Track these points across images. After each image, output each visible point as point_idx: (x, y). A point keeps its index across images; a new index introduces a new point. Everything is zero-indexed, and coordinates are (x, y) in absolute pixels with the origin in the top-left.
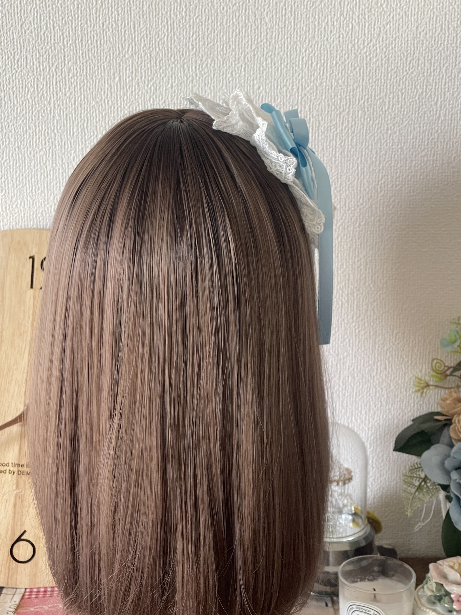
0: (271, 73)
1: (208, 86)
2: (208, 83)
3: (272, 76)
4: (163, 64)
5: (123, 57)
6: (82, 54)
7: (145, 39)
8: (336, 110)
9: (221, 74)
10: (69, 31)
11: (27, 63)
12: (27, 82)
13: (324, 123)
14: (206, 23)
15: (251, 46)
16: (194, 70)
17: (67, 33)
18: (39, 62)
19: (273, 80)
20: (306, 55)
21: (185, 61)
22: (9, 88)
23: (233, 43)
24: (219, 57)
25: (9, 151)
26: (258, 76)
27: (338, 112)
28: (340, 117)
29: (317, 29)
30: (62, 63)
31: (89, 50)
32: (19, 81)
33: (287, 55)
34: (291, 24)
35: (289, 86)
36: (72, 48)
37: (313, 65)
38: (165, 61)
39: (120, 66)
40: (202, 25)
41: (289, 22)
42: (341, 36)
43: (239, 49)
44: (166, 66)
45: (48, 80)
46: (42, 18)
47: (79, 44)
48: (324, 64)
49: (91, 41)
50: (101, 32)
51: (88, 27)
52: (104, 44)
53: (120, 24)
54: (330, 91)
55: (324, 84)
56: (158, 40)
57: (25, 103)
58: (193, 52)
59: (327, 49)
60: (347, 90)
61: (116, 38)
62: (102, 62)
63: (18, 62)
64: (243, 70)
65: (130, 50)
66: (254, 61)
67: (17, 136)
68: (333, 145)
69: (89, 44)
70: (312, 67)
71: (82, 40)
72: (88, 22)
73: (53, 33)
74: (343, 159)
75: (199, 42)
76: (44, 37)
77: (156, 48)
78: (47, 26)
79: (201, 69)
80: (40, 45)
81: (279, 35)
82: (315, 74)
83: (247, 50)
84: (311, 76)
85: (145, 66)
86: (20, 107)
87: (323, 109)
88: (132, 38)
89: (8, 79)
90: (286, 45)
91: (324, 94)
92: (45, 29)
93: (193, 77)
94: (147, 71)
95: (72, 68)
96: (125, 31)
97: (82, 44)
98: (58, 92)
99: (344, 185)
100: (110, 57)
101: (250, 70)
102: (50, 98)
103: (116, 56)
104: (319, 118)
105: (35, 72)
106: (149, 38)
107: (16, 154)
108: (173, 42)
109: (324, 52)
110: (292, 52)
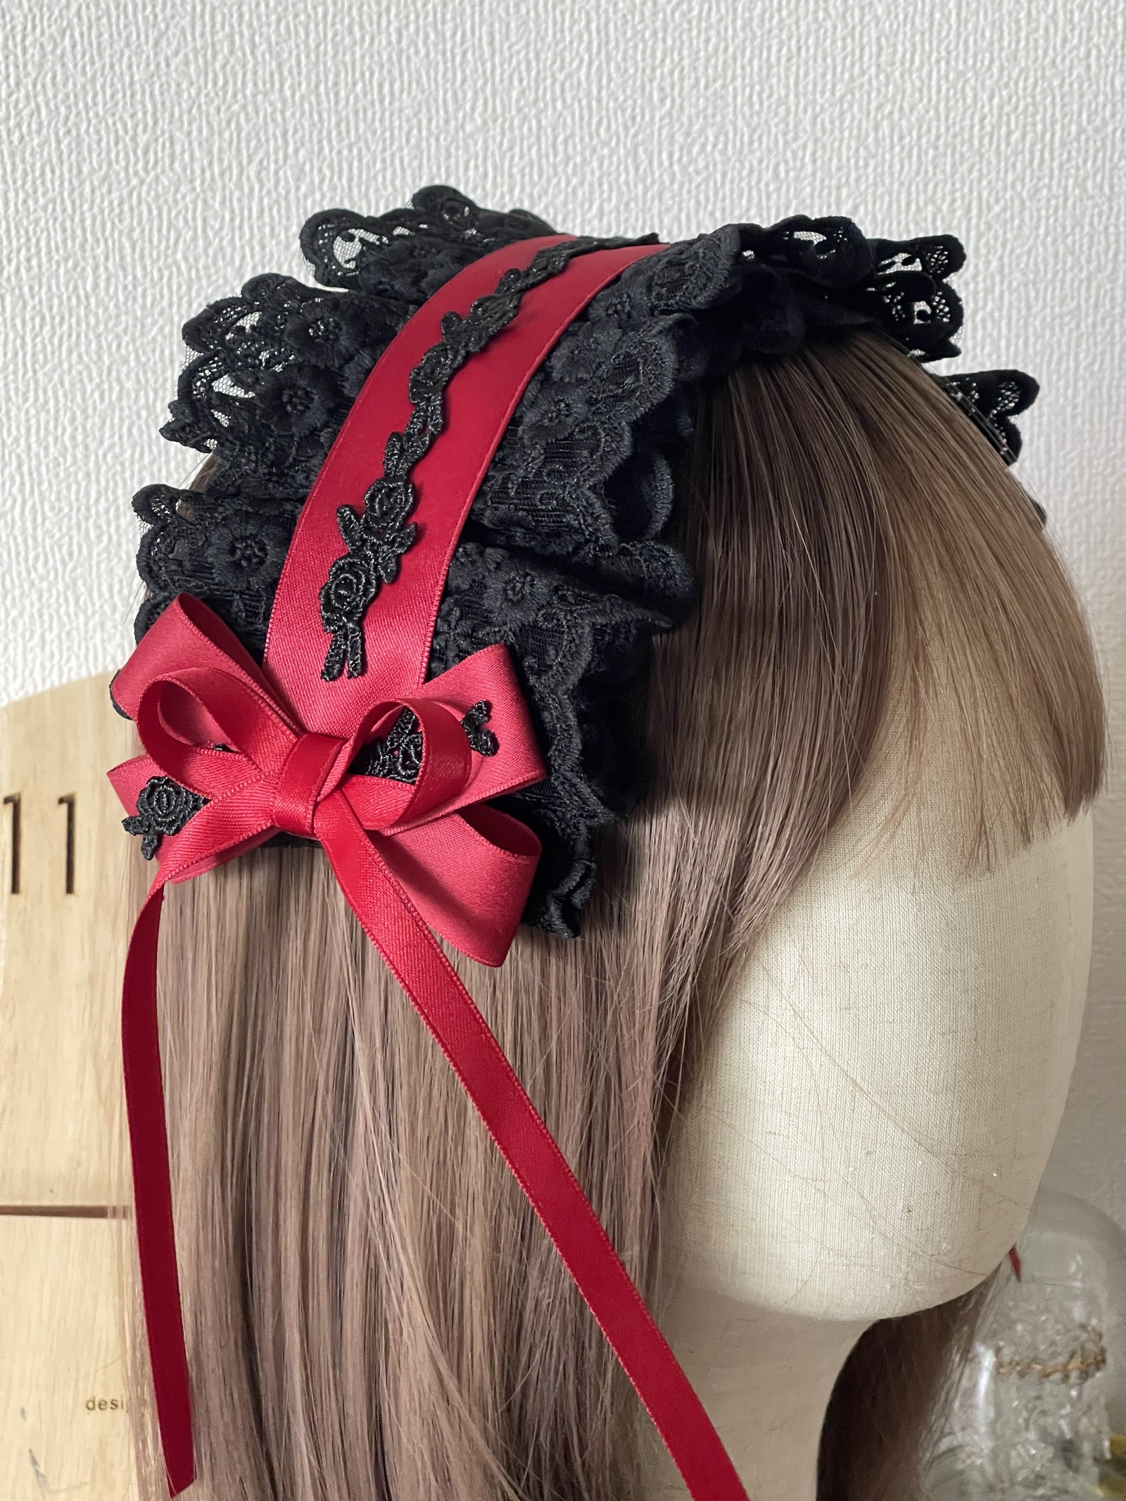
0: (891, 166)
1: (705, 208)
2: (707, 199)
3: (892, 175)
4: (574, 147)
5: (457, 131)
6: (338, 124)
7: (524, 74)
8: (1076, 270)
9: (745, 173)
10: (298, 56)
11: (172, 155)
12: (173, 213)
13: (1044, 308)
14: (704, 24)
15: (834, 86)
16: (666, 163)
17: (294, 62)
18: (210, 152)
19: (896, 186)
20: (991, 110)
21: (640, 137)
22: (121, 232)
23: (779, 80)
24: (740, 123)
25: (121, 420)
26: (853, 175)
27: (1084, 275)
28: (1088, 289)
29: (1023, 34)
30: (276, 152)
31: (357, 113)
32: (150, 211)
33: (937, 112)
34: (948, 21)
35: (943, 201)
36: (306, 106)
37: (1013, 139)
38: (582, 140)
39: (448, 157)
40: (690, 30)
41: (943, 14)
42: (1094, 53)
43: (797, 96)
44: (583, 153)
45: (236, 205)
46: (219, 18)
47: (327, 95)
48: (1043, 134)
49: (364, 86)
50: (395, 58)
51: (355, 44)
52: (401, 92)
53: (448, 34)
54: (1060, 212)
55: (1045, 192)
56: (561, 77)
57: (166, 273)
58: (664, 110)
59: (1052, 90)
60: (1111, 209)
61: (436, 74)
62: (395, 146)
63: (146, 153)
64: (807, 159)
65: (480, 108)
66: (842, 131)
67: (145, 373)
68: (1067, 370)
69: (356, 96)
70: (1008, 144)
71: (336, 84)
72: (356, 28)
73: (250, 66)
74: (1097, 409)
75: (682, 79)
76: (225, 76)
77: (554, 101)
78: (232, 43)
79: (685, 159)
80: (212, 101)
81: (913, 55)
82: (1019, 165)
83: (820, 101)
84: (1006, 171)
85: (521, 157)
86: (154, 287)
87: (1041, 267)
88: (484, 72)
89: (116, 203)
90: (934, 83)
91: (1043, 222)
92: (226, 50)
93: (662, 183)
94: (527, 171)
95: (307, 167)
96: (464, 54)
97: (337, 94)
98: (266, 241)
99: (1099, 486)
100: (420, 131)
101: (830, 159)
102: (243, 258)
103: (438, 126)
104: (1027, 292)
105: (198, 182)
106: (533, 73)
107: (140, 428)
108: (604, 82)
109: (1045, 98)
110: (952, 103)
